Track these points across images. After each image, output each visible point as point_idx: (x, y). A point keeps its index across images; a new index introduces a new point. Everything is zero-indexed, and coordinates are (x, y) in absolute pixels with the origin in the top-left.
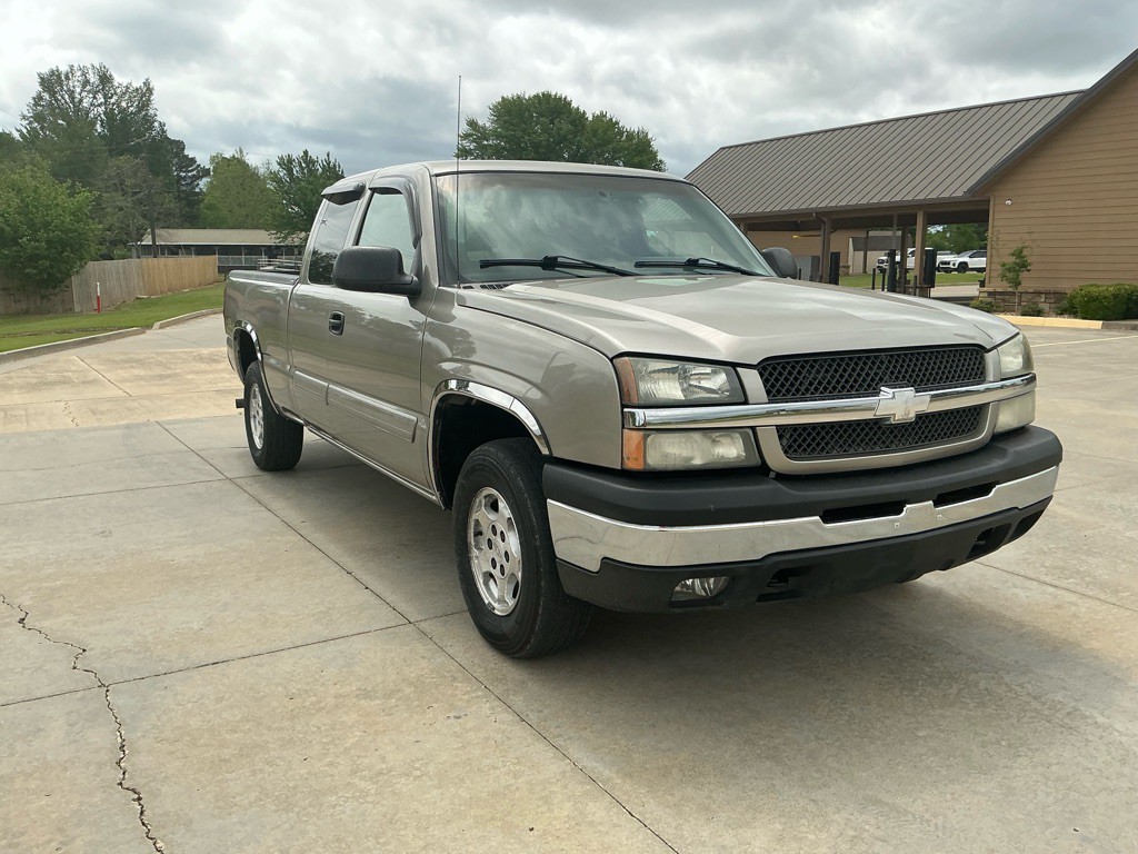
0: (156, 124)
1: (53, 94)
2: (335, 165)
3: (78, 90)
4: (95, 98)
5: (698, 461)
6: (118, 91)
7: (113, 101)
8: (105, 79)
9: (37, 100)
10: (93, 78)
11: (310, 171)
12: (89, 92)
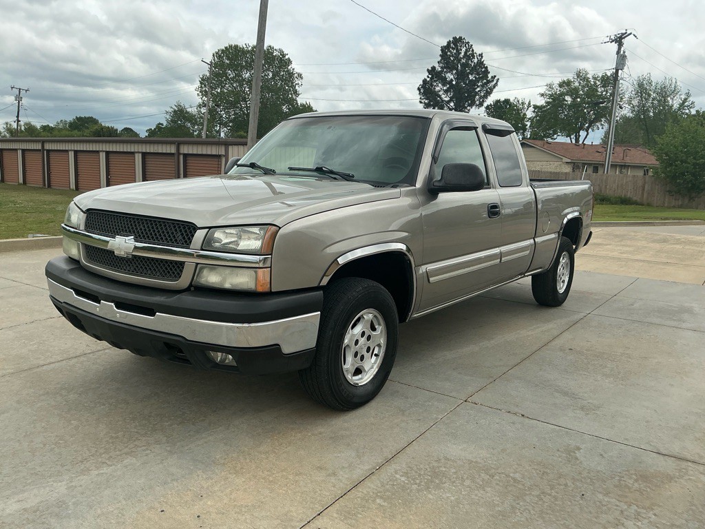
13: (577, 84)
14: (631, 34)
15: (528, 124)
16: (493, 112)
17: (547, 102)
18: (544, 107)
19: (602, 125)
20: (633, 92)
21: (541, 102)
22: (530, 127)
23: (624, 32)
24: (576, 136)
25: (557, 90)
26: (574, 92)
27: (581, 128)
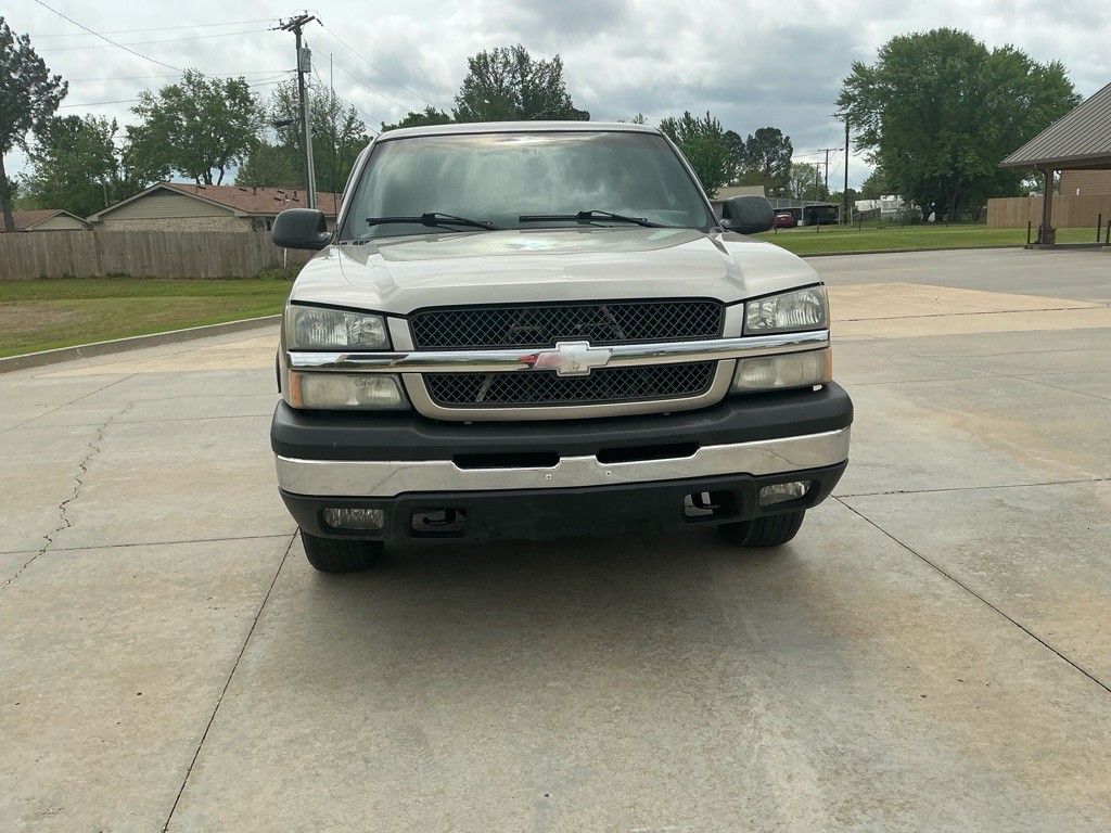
0: (563, 98)
1: (480, 75)
2: (714, 123)
3: (500, 71)
4: (514, 77)
5: (354, 402)
6: (533, 69)
7: (528, 78)
8: (523, 59)
9: (468, 82)
10: (512, 59)
11: (691, 131)
12: (509, 72)
13: (190, 94)
14: (313, 18)
15: (119, 158)
16: (49, 139)
17: (149, 122)
18: (145, 129)
19: (240, 158)
20: (277, 108)
21: (139, 122)
22: (123, 161)
23: (304, 14)
24: (205, 177)
25: (160, 102)
26: (188, 107)
27: (211, 164)
